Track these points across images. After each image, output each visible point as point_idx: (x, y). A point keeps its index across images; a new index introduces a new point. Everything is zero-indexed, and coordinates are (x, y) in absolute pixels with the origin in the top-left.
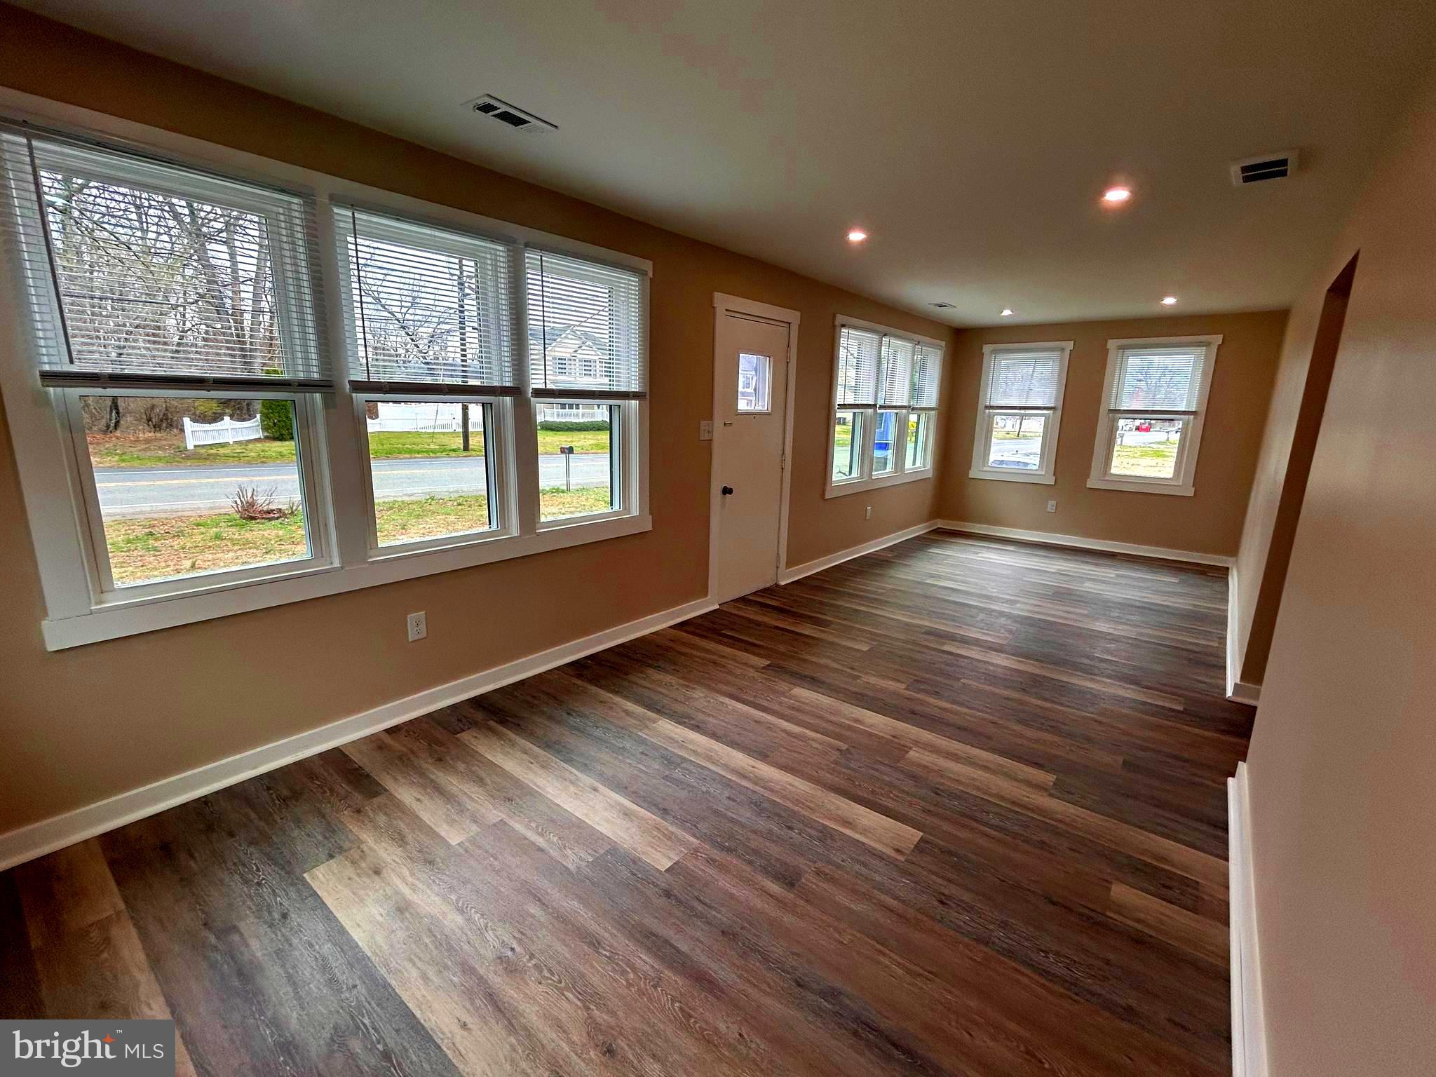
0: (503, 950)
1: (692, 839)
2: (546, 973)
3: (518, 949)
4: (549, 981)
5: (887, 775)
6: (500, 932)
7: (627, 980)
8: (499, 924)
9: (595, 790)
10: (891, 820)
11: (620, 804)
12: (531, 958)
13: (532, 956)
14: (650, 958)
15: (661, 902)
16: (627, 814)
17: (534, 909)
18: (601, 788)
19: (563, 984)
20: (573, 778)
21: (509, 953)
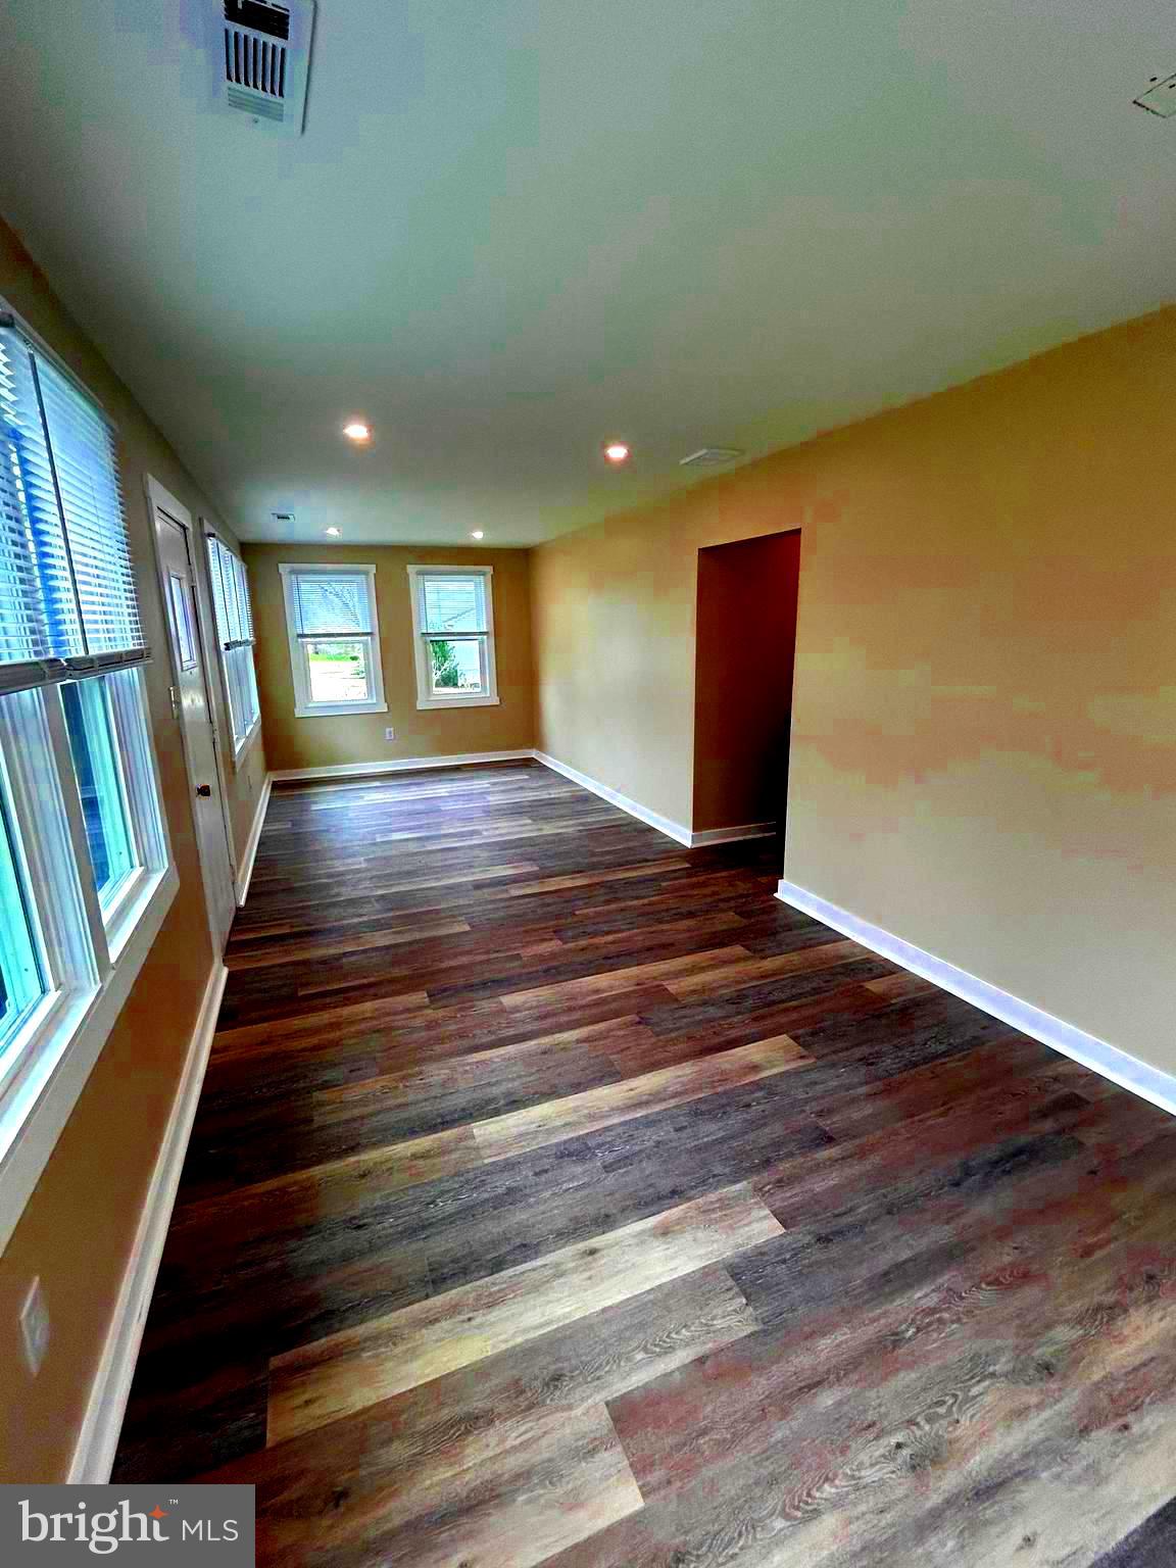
0: (899, 1461)
1: (738, 1186)
2: (942, 1410)
3: (899, 1438)
4: (954, 1409)
5: (698, 1014)
6: (864, 1457)
7: (953, 1322)
8: (850, 1455)
9: (593, 1252)
10: (761, 1042)
11: (643, 1232)
12: (917, 1424)
13: (912, 1422)
14: (920, 1289)
15: (835, 1250)
16: (664, 1232)
17: (827, 1399)
18: (595, 1242)
19: (959, 1393)
20: (548, 1272)
21: (906, 1452)
